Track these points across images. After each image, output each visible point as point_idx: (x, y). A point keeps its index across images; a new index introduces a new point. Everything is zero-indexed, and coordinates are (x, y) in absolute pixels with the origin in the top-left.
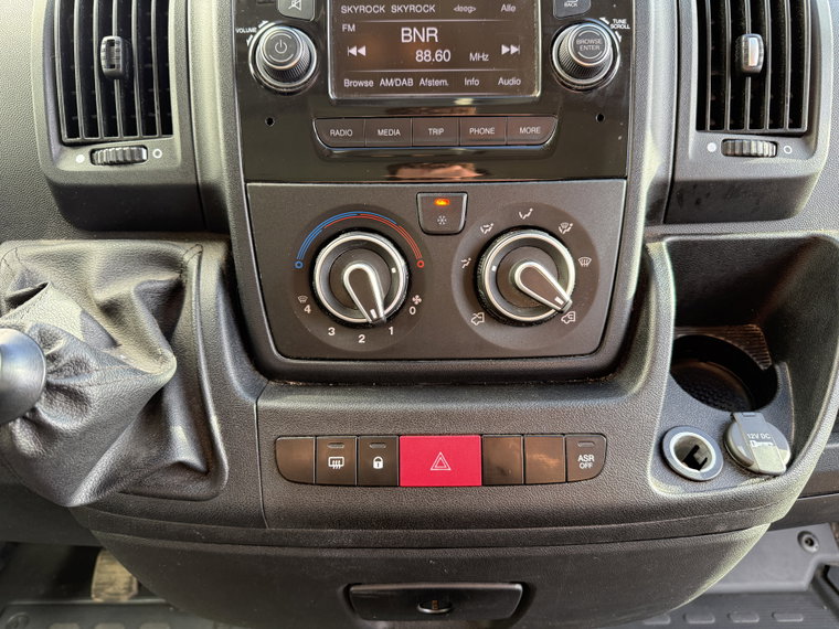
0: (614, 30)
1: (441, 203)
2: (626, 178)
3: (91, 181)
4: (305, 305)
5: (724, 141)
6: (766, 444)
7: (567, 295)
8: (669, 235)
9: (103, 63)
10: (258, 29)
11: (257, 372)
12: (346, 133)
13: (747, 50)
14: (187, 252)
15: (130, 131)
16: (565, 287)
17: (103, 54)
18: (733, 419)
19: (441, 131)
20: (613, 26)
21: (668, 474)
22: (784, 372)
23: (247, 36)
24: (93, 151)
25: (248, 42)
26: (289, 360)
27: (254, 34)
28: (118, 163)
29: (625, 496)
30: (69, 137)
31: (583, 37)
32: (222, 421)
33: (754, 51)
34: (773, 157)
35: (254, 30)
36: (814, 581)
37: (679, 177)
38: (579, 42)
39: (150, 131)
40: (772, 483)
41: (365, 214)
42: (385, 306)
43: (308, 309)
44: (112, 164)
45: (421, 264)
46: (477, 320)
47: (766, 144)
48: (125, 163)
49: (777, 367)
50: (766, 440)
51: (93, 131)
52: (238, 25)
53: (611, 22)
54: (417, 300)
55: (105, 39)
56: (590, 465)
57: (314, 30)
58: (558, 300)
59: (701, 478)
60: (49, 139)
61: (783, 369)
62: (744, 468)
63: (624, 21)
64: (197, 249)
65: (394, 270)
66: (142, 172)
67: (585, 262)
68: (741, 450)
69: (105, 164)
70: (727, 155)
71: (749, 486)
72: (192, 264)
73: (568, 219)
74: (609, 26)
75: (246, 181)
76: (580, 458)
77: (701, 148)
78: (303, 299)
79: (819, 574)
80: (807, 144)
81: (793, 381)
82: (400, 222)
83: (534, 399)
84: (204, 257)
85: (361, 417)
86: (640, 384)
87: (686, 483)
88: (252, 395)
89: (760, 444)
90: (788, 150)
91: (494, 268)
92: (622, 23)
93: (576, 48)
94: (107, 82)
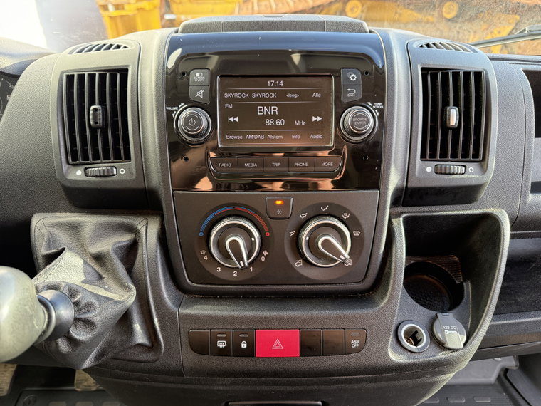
0: (374, 109)
1: (279, 202)
2: (379, 190)
3: (85, 186)
4: (204, 255)
5: (436, 165)
6: (453, 332)
7: (346, 254)
8: (405, 212)
9: (91, 122)
10: (179, 108)
11: (178, 290)
12: (227, 165)
13: (449, 116)
14: (139, 223)
15: (107, 157)
16: (345, 249)
17: (91, 117)
18: (437, 317)
19: (279, 164)
20: (374, 107)
21: (400, 349)
22: (468, 287)
23: (173, 111)
24: (86, 169)
25: (173, 115)
26: (195, 285)
27: (177, 111)
28: (100, 176)
29: (376, 361)
30: (73, 161)
31: (357, 117)
32: (159, 321)
33: (454, 116)
34: (463, 174)
35: (176, 108)
36: (499, 378)
37: (409, 185)
38: (354, 120)
39: (117, 157)
40: (454, 354)
41: (237, 208)
42: (248, 259)
43: (206, 258)
44: (96, 176)
45: (268, 234)
46: (298, 264)
47: (460, 167)
48: (104, 176)
49: (464, 284)
50: (454, 330)
51: (85, 157)
52: (167, 105)
53: (374, 105)
54: (265, 253)
55: (92, 107)
56: (357, 346)
57: (210, 109)
58: (341, 257)
59: (417, 351)
60: (61, 162)
61: (467, 285)
62: (441, 345)
63: (380, 104)
64: (145, 222)
65: (253, 239)
66: (113, 181)
67: (357, 234)
68: (439, 336)
69: (93, 176)
70: (437, 173)
71: (443, 355)
72: (143, 231)
73: (348, 211)
74: (372, 107)
75: (173, 190)
76: (352, 342)
77: (423, 170)
78: (203, 252)
79: (502, 373)
80: (482, 167)
81: (472, 293)
82: (256, 212)
83: (328, 309)
84: (149, 227)
85: (234, 320)
86: (385, 301)
87: (409, 354)
88: (176, 306)
89: (450, 332)
90: (471, 170)
91: (307, 238)
92: (379, 105)
93: (352, 123)
94: (93, 130)
